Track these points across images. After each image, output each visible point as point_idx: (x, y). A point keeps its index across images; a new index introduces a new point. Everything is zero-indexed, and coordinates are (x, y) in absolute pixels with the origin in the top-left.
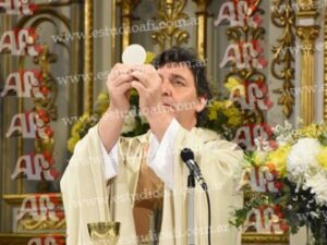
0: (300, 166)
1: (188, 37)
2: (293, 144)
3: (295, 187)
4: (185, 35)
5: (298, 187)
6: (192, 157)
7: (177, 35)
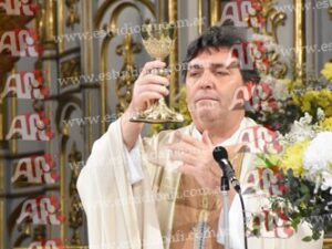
0: (318, 163)
1: (285, 18)
2: (312, 139)
3: (314, 187)
4: (281, 17)
5: (317, 186)
6: (226, 157)
7: (272, 17)
